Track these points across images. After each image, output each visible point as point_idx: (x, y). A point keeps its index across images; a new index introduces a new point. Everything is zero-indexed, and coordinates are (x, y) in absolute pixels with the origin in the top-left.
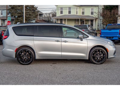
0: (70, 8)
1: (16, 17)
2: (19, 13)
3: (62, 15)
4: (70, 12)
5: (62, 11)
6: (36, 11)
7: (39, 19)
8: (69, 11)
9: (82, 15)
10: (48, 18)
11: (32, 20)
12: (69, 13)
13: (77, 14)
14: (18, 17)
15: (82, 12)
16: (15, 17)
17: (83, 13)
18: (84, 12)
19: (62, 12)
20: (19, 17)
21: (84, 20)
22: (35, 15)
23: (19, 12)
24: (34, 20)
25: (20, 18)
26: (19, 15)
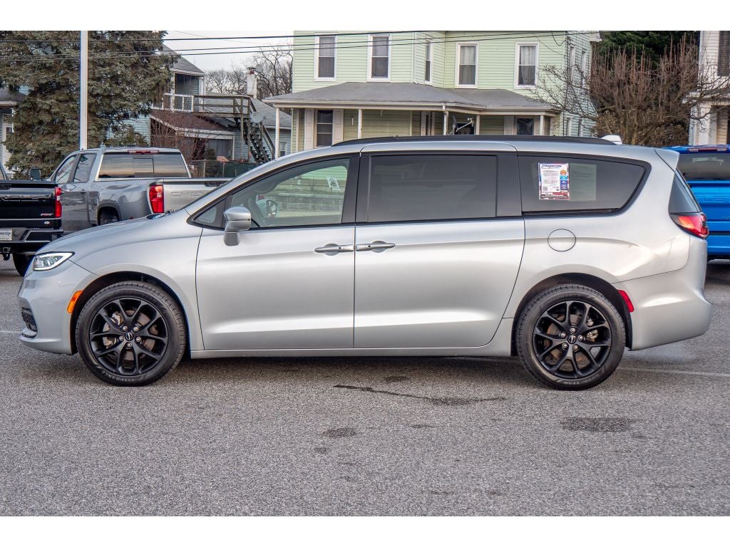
0: (381, 39)
1: (24, 90)
2: (44, 67)
3: (328, 82)
4: (380, 67)
5: (331, 60)
6: (158, 53)
7: (173, 109)
8: (375, 60)
9: (457, 85)
10: (235, 105)
11: (126, 116)
12: (374, 75)
13: (427, 78)
14: (33, 94)
15: (462, 67)
16: (14, 89)
17: (468, 73)
18: (473, 68)
19: (327, 67)
20: (41, 90)
21: (474, 117)
22: (148, 80)
23: (43, 58)
24: (146, 113)
25: (51, 101)
26: (44, 77)
